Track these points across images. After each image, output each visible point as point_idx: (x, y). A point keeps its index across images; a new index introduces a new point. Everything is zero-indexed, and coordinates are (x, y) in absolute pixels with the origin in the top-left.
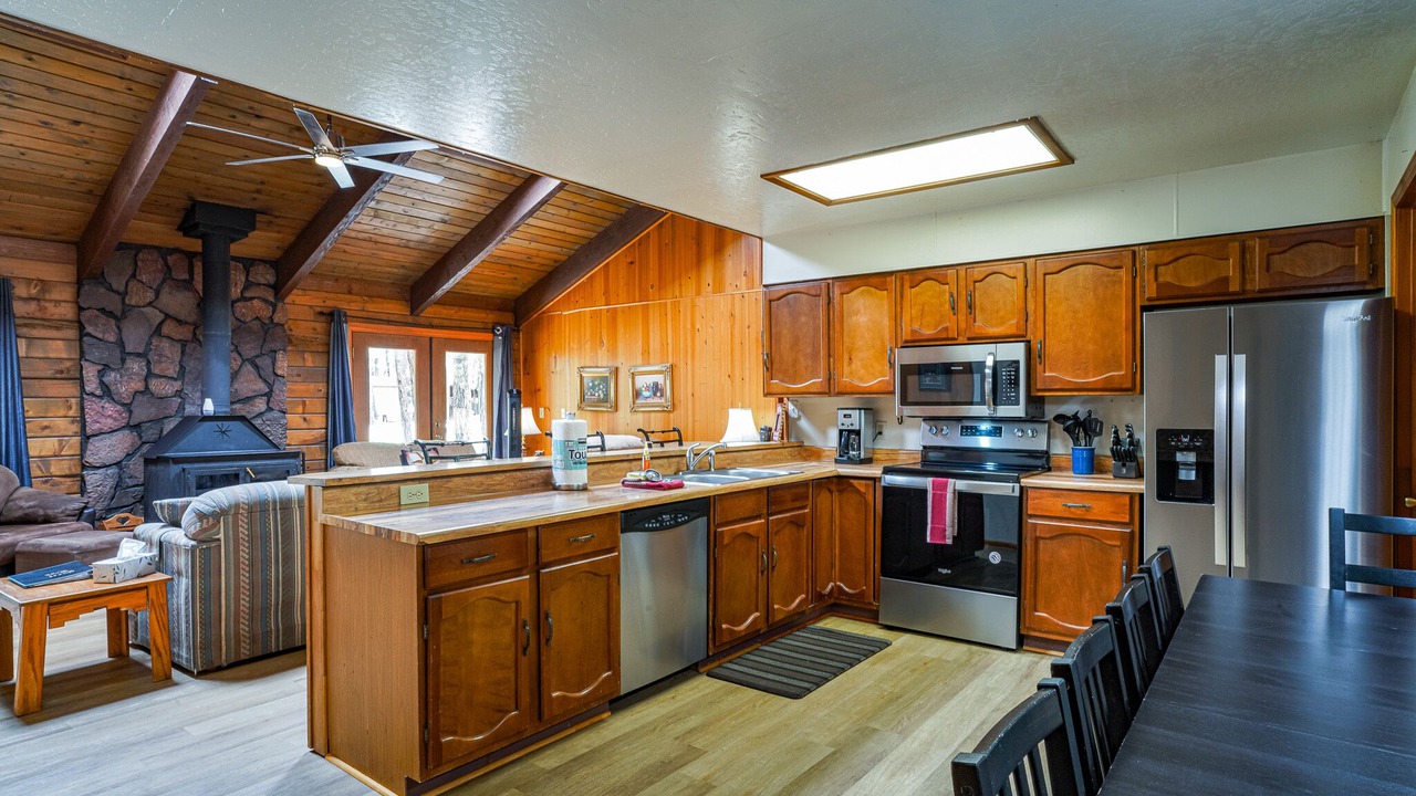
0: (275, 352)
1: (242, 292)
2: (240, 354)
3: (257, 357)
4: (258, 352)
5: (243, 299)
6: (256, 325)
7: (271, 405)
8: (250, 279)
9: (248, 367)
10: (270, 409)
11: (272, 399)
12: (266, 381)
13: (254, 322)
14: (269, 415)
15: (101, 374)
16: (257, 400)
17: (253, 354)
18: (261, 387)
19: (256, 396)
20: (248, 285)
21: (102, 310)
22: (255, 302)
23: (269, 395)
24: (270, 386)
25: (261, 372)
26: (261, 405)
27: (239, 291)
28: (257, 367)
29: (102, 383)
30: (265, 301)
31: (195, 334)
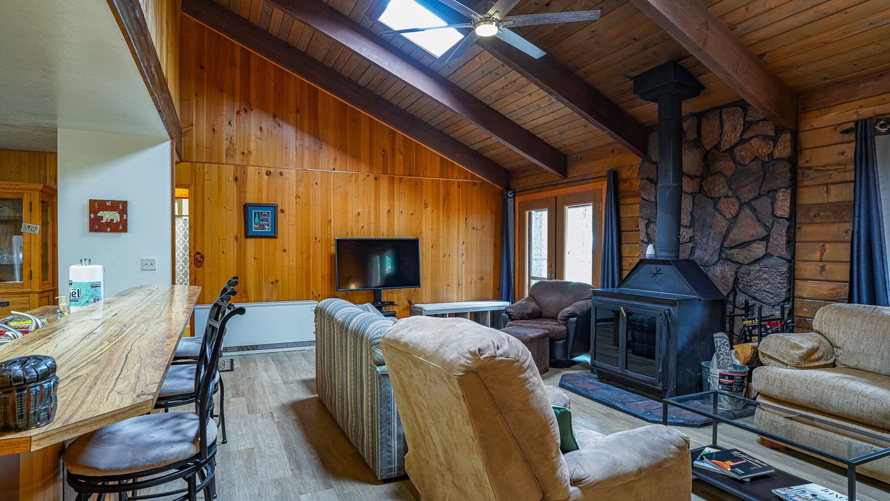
0: (776, 190)
1: (741, 136)
2: (738, 198)
3: (755, 199)
4: (755, 194)
5: (742, 141)
6: (755, 166)
7: (769, 250)
8: (748, 119)
9: (747, 211)
10: (768, 255)
11: (770, 244)
12: (765, 226)
13: (753, 163)
14: (766, 262)
15: (647, 226)
16: (754, 245)
17: (751, 196)
18: (761, 231)
19: (754, 241)
20: (747, 126)
21: (647, 179)
22: (753, 141)
23: (766, 239)
24: (769, 230)
25: (759, 215)
26: (759, 249)
27: (738, 135)
28: (754, 210)
29: (647, 234)
30: (765, 138)
31: (701, 186)
